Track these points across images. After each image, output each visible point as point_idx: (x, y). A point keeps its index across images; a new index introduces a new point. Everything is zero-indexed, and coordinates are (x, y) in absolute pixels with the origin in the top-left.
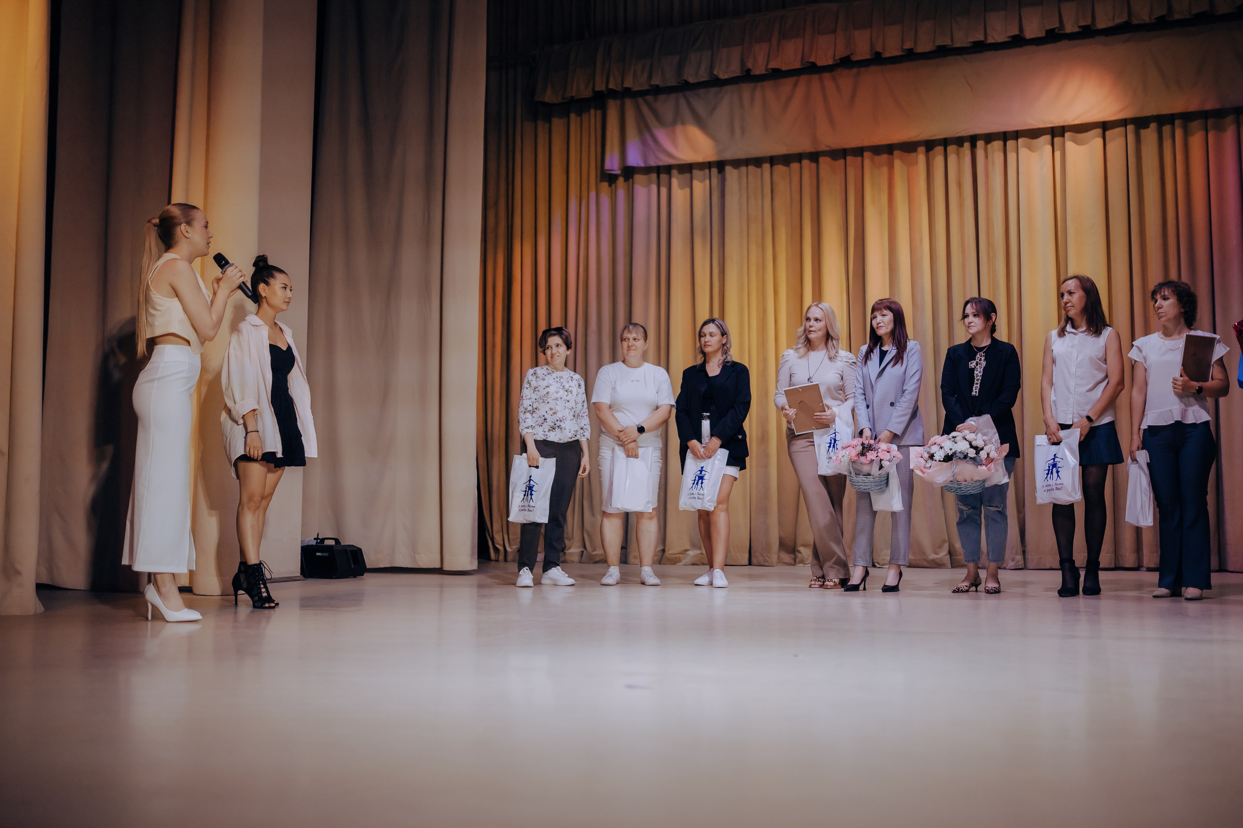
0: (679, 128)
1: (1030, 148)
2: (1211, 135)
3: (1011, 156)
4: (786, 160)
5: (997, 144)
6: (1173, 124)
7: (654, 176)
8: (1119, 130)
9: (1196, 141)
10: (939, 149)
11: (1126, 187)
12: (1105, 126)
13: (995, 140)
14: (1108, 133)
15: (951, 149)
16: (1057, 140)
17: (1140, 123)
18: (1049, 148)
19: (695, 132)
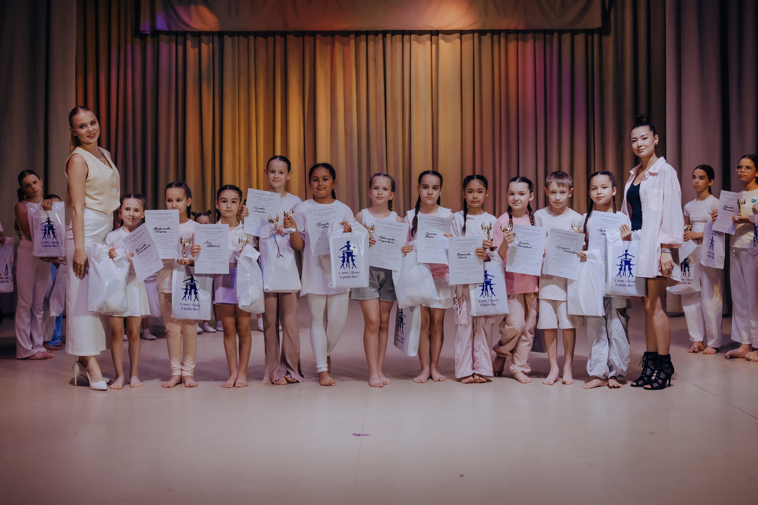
0: (193, 7)
1: (418, 42)
2: (520, 43)
3: (407, 45)
4: (265, 34)
5: (399, 37)
6: (500, 35)
7: (174, 37)
8: (470, 35)
9: (512, 46)
10: (363, 37)
11: (472, 70)
12: (462, 32)
13: (398, 34)
14: (463, 36)
15: (371, 37)
16: (433, 37)
17: (482, 33)
18: (429, 42)
19: (204, 11)
